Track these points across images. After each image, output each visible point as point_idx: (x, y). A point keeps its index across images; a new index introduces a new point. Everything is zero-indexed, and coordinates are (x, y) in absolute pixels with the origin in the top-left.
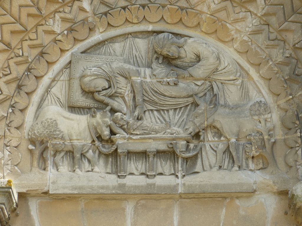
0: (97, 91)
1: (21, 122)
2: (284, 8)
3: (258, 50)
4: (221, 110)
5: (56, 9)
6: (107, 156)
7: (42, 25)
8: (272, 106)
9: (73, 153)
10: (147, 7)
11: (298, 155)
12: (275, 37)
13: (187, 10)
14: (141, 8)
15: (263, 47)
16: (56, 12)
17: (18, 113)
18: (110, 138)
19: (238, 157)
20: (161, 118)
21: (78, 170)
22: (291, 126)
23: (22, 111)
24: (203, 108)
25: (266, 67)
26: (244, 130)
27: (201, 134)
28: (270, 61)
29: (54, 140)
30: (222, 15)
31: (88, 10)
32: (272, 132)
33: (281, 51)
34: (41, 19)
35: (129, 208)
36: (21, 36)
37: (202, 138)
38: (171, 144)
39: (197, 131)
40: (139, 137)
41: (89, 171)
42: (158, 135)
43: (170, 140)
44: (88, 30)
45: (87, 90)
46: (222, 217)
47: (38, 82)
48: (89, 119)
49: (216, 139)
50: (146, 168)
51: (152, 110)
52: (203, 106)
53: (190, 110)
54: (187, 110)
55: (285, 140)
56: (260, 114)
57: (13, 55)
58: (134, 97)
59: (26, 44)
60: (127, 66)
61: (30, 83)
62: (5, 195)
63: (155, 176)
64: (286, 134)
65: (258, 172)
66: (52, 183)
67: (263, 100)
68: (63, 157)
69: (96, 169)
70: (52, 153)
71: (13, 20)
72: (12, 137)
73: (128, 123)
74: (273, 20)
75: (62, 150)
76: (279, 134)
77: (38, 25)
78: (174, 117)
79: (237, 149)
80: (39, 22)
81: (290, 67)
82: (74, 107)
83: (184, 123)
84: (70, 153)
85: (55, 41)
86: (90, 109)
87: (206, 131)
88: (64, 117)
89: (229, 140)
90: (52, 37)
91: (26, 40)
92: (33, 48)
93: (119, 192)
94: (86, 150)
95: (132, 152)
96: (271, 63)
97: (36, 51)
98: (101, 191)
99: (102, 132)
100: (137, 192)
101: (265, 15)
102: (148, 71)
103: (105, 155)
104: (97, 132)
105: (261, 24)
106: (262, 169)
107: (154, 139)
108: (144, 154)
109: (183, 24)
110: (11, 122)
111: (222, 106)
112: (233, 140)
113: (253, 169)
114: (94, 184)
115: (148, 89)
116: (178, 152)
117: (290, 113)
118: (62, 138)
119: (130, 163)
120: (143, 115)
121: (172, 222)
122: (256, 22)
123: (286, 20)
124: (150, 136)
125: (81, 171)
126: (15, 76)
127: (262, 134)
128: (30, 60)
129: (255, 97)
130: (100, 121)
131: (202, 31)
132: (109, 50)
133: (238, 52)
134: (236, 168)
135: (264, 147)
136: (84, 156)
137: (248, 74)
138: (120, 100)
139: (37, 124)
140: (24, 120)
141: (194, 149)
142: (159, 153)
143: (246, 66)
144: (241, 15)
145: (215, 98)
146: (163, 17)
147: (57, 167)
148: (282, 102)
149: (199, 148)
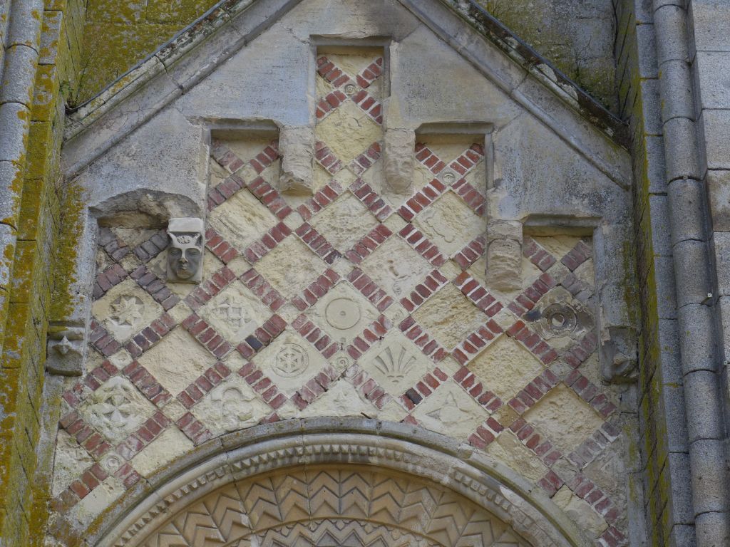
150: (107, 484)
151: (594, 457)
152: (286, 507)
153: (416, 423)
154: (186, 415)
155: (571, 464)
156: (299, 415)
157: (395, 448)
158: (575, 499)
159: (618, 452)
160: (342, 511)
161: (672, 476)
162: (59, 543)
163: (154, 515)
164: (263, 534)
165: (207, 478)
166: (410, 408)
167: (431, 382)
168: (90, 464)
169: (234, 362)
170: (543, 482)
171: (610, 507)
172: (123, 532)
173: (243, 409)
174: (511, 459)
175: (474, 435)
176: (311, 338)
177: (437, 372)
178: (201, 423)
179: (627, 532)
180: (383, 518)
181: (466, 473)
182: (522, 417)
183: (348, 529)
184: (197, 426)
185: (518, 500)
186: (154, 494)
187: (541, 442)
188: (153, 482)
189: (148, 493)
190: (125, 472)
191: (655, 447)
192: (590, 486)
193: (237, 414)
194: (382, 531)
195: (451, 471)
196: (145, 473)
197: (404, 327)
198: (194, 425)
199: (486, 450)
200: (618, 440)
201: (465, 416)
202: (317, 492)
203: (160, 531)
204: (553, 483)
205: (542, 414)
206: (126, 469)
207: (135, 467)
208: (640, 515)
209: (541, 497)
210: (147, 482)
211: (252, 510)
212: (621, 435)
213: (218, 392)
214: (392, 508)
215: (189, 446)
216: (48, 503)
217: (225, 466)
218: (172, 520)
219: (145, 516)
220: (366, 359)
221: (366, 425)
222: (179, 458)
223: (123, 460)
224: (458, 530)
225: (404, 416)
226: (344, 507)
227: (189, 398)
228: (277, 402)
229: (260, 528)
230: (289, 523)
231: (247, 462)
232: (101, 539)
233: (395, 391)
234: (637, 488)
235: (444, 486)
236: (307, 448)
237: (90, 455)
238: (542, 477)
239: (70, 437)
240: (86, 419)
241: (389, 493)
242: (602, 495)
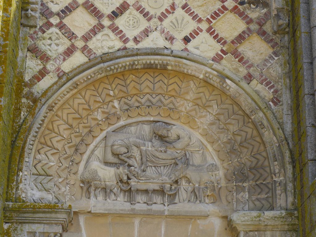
0: (120, 154)
1: (76, 170)
2: (228, 111)
3: (213, 134)
4: (190, 168)
5: (99, 106)
6: (125, 191)
7: (91, 115)
8: (219, 166)
9: (106, 189)
10: (150, 107)
11: (234, 196)
12: (222, 128)
13: (173, 110)
14: (147, 107)
15: (215, 133)
16: (99, 108)
17: (75, 165)
18: (127, 181)
19: (200, 196)
20: (156, 171)
21: (108, 199)
22: (230, 179)
23: (77, 164)
24: (181, 166)
25: (217, 144)
26: (203, 180)
27: (179, 181)
28: (219, 141)
29: (95, 181)
30: (193, 113)
31: (117, 108)
32: (219, 182)
33: (226, 135)
34: (90, 111)
35: (137, 222)
36: (78, 121)
37: (179, 183)
38: (162, 186)
39: (177, 179)
40: (143, 181)
41: (114, 200)
42: (155, 181)
43: (161, 184)
44: (116, 119)
45: (115, 153)
46: (190, 230)
47: (87, 148)
48: (115, 170)
49: (187, 184)
50: (147, 200)
51: (151, 166)
52: (180, 166)
53: (173, 167)
54: (171, 167)
55: (226, 187)
56: (213, 171)
57: (73, 132)
58: (142, 158)
59: (81, 125)
60: (138, 140)
61: (82, 148)
62: (67, 213)
63: (152, 204)
64: (227, 183)
65: (210, 204)
66: (93, 206)
67: (214, 163)
68: (100, 191)
69: (119, 199)
70: (94, 189)
71: (74, 112)
72: (71, 179)
73: (138, 173)
74: (222, 117)
75: (100, 187)
76: (223, 183)
77: (88, 115)
78: (164, 171)
79: (199, 191)
80: (89, 113)
81: (230, 145)
82: (107, 163)
83: (169, 174)
84: (104, 189)
85: (98, 124)
86: (116, 164)
87: (182, 179)
88: (101, 168)
89: (194, 185)
90: (96, 122)
91: (81, 123)
92: (85, 128)
93: (131, 213)
94: (113, 188)
95: (139, 190)
96: (220, 142)
97: (87, 130)
98: (121, 212)
99: (123, 177)
100: (142, 213)
101: (217, 114)
102: (150, 144)
103: (124, 191)
104: (120, 178)
105: (215, 119)
106: (213, 203)
107: (152, 183)
108: (146, 191)
109: (171, 117)
110: (71, 170)
111: (191, 165)
112: (197, 185)
113: (208, 202)
114: (117, 208)
115: (150, 154)
116: (165, 191)
117: (230, 171)
118: (100, 180)
119: (138, 196)
120: (146, 169)
121: (161, 231)
122: (212, 118)
123: (229, 118)
124: (150, 181)
125: (110, 200)
126: (74, 144)
127: (213, 183)
128: (83, 135)
129: (210, 161)
130: (122, 171)
131: (181, 122)
132: (128, 131)
133: (201, 135)
134: (198, 202)
135: (214, 190)
136: (112, 191)
137: (206, 147)
138: (133, 160)
139: (86, 172)
140: (78, 169)
141: (174, 190)
142: (154, 191)
143: (206, 143)
144: (204, 114)
145: (187, 161)
146: (159, 113)
147: (96, 197)
148: (225, 165)
149: (177, 189)
150: (50, 76)
151: (268, 66)
152: (130, 88)
153: (188, 51)
154: (85, 46)
155: (257, 69)
156: (136, 47)
157: (179, 62)
158: (259, 85)
159: (279, 64)
160: (155, 90)
161: (305, 73)
162: (29, 101)
163: (71, 90)
164: (120, 100)
165: (95, 74)
166: (186, 44)
167: (196, 33)
168: (42, 67)
169: (106, 22)
170: (245, 77)
171: (275, 88)
172: (58, 97)
173: (111, 44)
174: (231, 67)
175: (214, 57)
176: (141, 12)
177: (198, 28)
178: (92, 50)
179: (282, 99)
180: (173, 93)
181: (210, 73)
182: (236, 49)
183: (157, 98)
184: (90, 51)
185: (233, 85)
186: (71, 81)
187: (244, 60)
188: (71, 75)
189: (68, 80)
190: (58, 71)
191: (296, 61)
192: (266, 79)
193: (108, 46)
194: (172, 99)
195: (204, 72)
196: (67, 71)
197: (183, 8)
198: (88, 51)
199: (220, 63)
200: (279, 59)
201: (210, 48)
202: (144, 81)
203: (73, 97)
204: (249, 78)
205: (245, 48)
206: (58, 69)
207: (62, 68)
208: (288, 92)
209: (244, 84)
210: (68, 75)
211: (114, 89)
212: (280, 57)
213: (99, 36)
214: (177, 88)
215: (86, 60)
216: (23, 84)
217: (103, 69)
218: (79, 92)
219: (67, 90)
220: (166, 22)
221: (166, 52)
222: (82, 65)
223: (57, 65)
224: (206, 98)
225: (183, 48)
226: (156, 88)
227: (86, 38)
228: (126, 41)
229: (118, 97)
230: (131, 95)
231: (112, 67)
232: (48, 100)
233: (179, 36)
234: (287, 80)
235: (200, 79)
236: (139, 62)
237: (42, 63)
238: (244, 75)
239: (32, 54)
240: (40, 47)
241: (175, 82)
242: (271, 83)
